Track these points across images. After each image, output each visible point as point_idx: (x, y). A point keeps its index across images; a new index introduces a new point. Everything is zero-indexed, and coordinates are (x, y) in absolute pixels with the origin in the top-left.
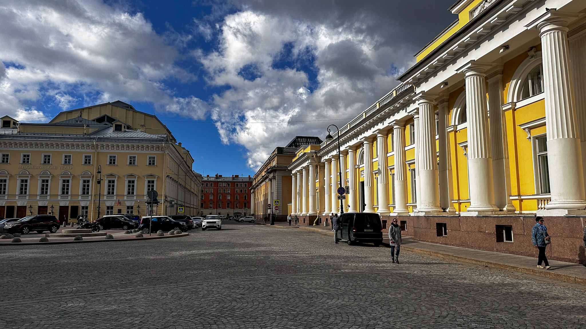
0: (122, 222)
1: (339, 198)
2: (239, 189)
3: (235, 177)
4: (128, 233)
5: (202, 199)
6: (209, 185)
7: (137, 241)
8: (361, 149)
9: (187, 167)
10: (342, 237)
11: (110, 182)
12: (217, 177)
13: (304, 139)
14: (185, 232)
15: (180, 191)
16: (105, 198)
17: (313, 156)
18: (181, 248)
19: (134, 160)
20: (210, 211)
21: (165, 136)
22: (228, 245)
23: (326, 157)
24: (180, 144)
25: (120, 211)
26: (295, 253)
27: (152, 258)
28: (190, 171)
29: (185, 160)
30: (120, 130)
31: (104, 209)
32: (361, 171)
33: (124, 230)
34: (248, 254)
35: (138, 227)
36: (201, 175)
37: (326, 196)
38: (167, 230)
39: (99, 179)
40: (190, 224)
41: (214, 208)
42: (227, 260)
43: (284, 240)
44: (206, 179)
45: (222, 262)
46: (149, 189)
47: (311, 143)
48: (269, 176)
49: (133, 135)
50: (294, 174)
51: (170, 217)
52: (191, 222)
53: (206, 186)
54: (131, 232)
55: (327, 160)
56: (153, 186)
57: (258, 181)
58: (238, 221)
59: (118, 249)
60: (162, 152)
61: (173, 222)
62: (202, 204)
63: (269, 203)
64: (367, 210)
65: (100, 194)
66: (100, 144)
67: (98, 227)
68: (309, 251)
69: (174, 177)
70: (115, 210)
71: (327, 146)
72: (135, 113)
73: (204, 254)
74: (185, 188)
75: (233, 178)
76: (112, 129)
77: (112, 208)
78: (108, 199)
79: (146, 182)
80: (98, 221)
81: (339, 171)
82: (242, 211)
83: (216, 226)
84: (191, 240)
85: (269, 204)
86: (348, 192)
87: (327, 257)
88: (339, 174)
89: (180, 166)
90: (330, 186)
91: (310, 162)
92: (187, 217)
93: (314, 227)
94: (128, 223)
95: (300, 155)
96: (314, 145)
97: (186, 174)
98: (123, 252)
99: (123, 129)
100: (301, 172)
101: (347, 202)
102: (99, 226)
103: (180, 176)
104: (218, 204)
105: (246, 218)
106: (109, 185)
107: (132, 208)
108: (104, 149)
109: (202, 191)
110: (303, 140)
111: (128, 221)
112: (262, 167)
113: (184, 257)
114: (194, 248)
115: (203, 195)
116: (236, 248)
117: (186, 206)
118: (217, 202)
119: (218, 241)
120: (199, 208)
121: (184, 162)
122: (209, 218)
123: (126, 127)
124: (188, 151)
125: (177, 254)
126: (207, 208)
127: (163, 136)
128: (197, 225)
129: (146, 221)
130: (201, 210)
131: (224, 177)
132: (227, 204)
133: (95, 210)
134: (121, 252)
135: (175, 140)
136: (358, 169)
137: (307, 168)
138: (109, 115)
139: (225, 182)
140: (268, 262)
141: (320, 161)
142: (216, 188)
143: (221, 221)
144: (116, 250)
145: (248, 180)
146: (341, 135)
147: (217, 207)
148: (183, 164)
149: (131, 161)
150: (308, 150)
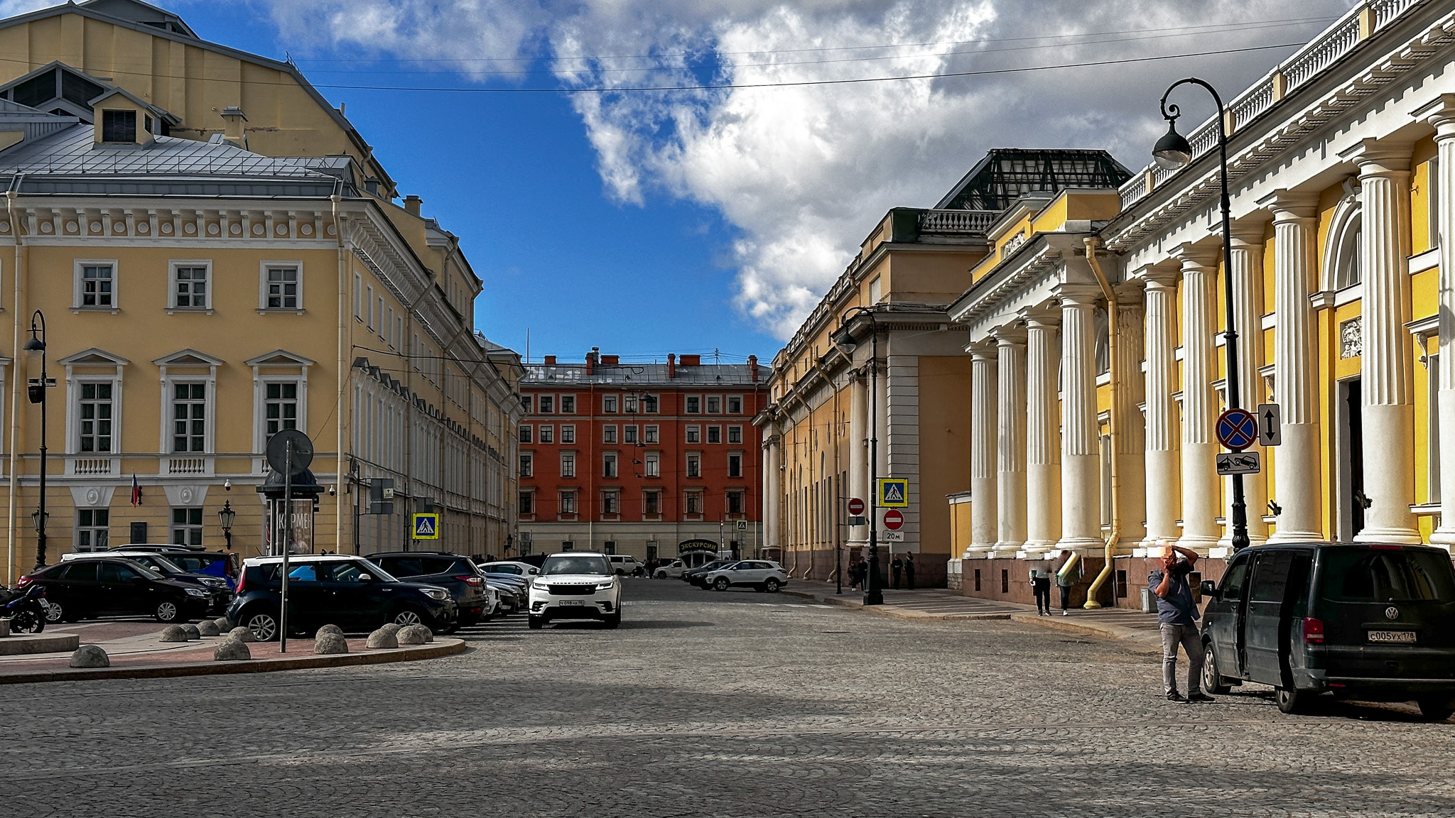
0: (152, 583)
1: (1223, 466)
2: (703, 424)
3: (683, 365)
4: (179, 636)
5: (524, 476)
6: (557, 406)
7: (221, 677)
8: (1345, 206)
9: (450, 319)
10: (1242, 667)
11: (88, 390)
12: (596, 364)
13: (1030, 163)
14: (450, 633)
15: (418, 436)
16: (69, 470)
17: (1082, 252)
18: (428, 714)
19: (200, 287)
20: (561, 532)
21: (343, 163)
22: (658, 705)
23: (1153, 255)
24: (413, 201)
25: (139, 533)
26: (999, 753)
27: (290, 760)
28: (465, 337)
29: (438, 280)
30: (130, 138)
31: (64, 519)
32: (1344, 324)
33: (160, 621)
34: (758, 752)
35: (225, 608)
36: (518, 357)
37: (1152, 458)
38: (361, 627)
39: (40, 377)
40: (470, 595)
41: (583, 519)
42: (656, 778)
43: (938, 680)
44: (541, 377)
45: (631, 790)
46: (273, 427)
47: (1067, 183)
48: (850, 356)
49: (191, 161)
50: (979, 347)
51: (375, 561)
52: (476, 585)
53: (544, 409)
54: (196, 635)
55: (1154, 271)
56: (291, 410)
57: (797, 385)
58: (700, 582)
59: (130, 719)
60: (328, 245)
61: (388, 585)
62: (525, 500)
63: (854, 493)
64: (1376, 531)
65: (44, 450)
66: (37, 209)
67: (37, 608)
68: (1071, 740)
69: (388, 364)
70: (119, 528)
71: (1158, 195)
72: (193, 53)
73: (543, 748)
74: (442, 421)
75: (673, 371)
76: (90, 135)
77: (103, 516)
78: (83, 476)
79: (259, 394)
80: (35, 579)
81: (1224, 326)
82: (720, 533)
83: (595, 609)
84: (475, 675)
85: (856, 501)
86: (1273, 437)
87: (1169, 773)
88: (1221, 340)
89: (416, 315)
90: (1174, 407)
91: (1064, 281)
92: (458, 559)
93: (1090, 615)
94: (181, 591)
95: (1015, 247)
96: (1086, 190)
97: (445, 350)
98: (152, 732)
99: (141, 134)
100: (1017, 334)
101: (1264, 487)
102: (44, 602)
103: (416, 363)
104: (601, 497)
105: (739, 567)
106: (84, 406)
107: (197, 515)
108: (53, 232)
109: (525, 436)
110: (1025, 167)
111: (179, 578)
112: (816, 311)
113: (446, 758)
114: (494, 716)
115: (531, 454)
116: (696, 719)
117: (450, 510)
118: (596, 488)
119: (611, 680)
120: (514, 518)
121: (434, 294)
122: (561, 566)
123: (156, 124)
124: (453, 239)
125: (409, 743)
126: (551, 520)
127: (330, 162)
128: (505, 600)
129: (262, 579)
130: (522, 529)
131: (631, 367)
132: (644, 497)
133: (23, 527)
134: (143, 729)
135: (389, 184)
136: (1324, 316)
137: (1050, 315)
138: (74, 63)
139: (632, 390)
140: (864, 795)
141: (1116, 277)
142: (590, 419)
143: (621, 580)
144: (119, 722)
145: (746, 380)
146: (1234, 137)
147: (597, 512)
148: (431, 305)
149: (183, 288)
150: (1057, 218)
